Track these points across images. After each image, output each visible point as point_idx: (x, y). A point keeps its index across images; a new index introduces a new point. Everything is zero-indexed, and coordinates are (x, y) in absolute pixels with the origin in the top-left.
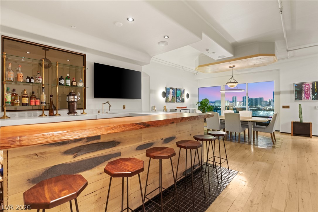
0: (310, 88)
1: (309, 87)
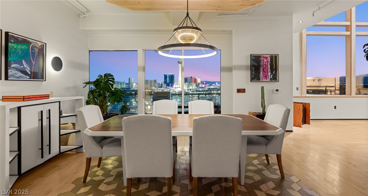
0: (269, 63)
1: (267, 62)
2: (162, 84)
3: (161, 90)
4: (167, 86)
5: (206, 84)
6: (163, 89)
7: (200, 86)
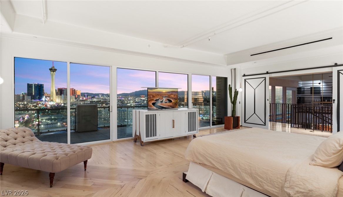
2: (23, 97)
3: (22, 105)
4: (32, 99)
5: (87, 96)
6: (26, 103)
7: (81, 99)
